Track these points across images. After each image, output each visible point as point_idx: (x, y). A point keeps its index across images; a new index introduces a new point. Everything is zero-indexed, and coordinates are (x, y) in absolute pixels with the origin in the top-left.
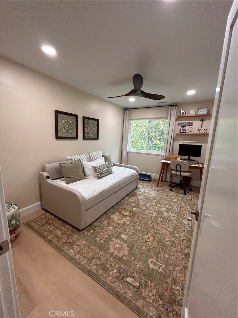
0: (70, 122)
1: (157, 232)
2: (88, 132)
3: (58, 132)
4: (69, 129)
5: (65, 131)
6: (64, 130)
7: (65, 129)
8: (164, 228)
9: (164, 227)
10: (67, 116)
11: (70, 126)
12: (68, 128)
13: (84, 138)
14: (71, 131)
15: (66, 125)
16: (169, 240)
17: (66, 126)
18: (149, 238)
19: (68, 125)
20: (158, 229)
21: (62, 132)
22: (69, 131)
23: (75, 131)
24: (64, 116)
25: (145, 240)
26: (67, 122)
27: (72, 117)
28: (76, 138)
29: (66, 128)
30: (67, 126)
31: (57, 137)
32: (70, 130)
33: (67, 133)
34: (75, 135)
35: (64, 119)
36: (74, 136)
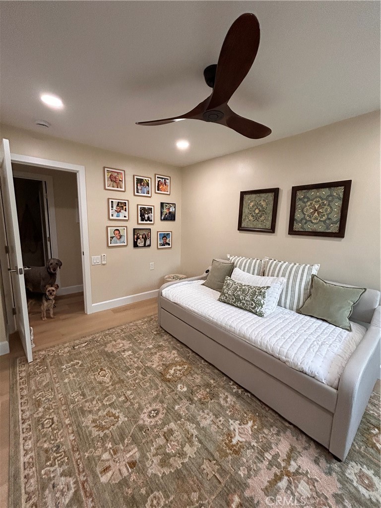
0: (263, 203)
1: (102, 392)
2: (304, 218)
3: (243, 221)
4: (259, 215)
5: (253, 220)
6: (251, 218)
7: (253, 216)
8: (99, 410)
9: (100, 413)
10: (258, 195)
11: (263, 211)
12: (258, 213)
13: (292, 231)
14: (262, 218)
15: (255, 209)
16: (76, 400)
17: (254, 211)
18: (104, 376)
19: (259, 209)
20: (106, 399)
21: (248, 220)
22: (259, 218)
23: (270, 218)
24: (254, 196)
25: (105, 371)
26: (257, 205)
27: (267, 195)
28: (272, 230)
29: (255, 215)
30: (257, 211)
31: (240, 228)
32: (261, 216)
33: (255, 223)
34: (270, 225)
35: (251, 202)
36: (267, 227)
